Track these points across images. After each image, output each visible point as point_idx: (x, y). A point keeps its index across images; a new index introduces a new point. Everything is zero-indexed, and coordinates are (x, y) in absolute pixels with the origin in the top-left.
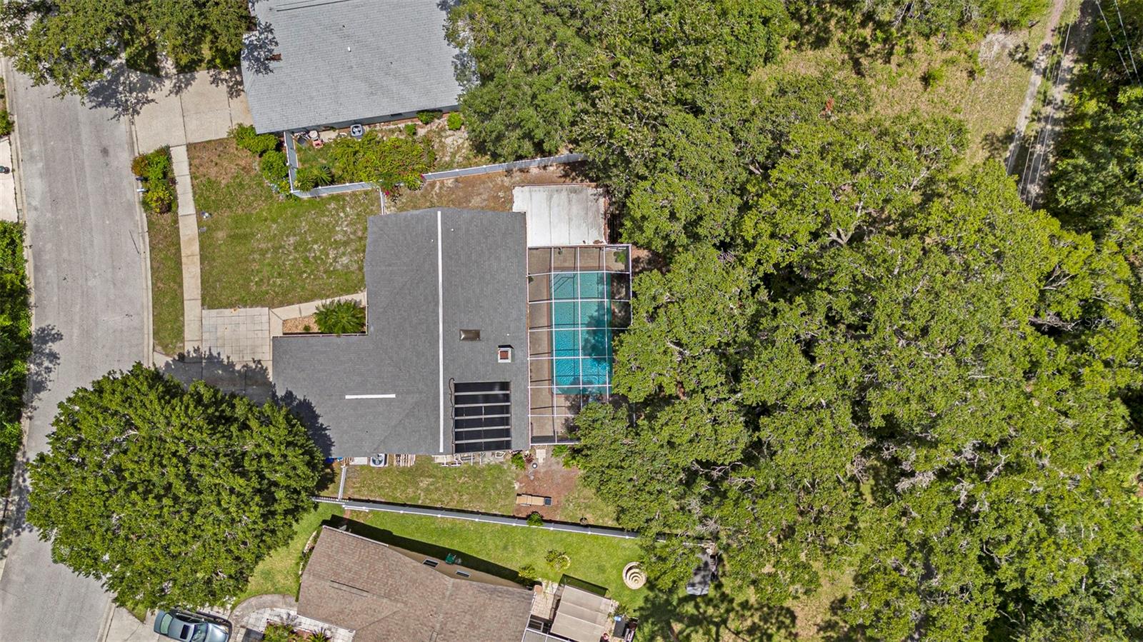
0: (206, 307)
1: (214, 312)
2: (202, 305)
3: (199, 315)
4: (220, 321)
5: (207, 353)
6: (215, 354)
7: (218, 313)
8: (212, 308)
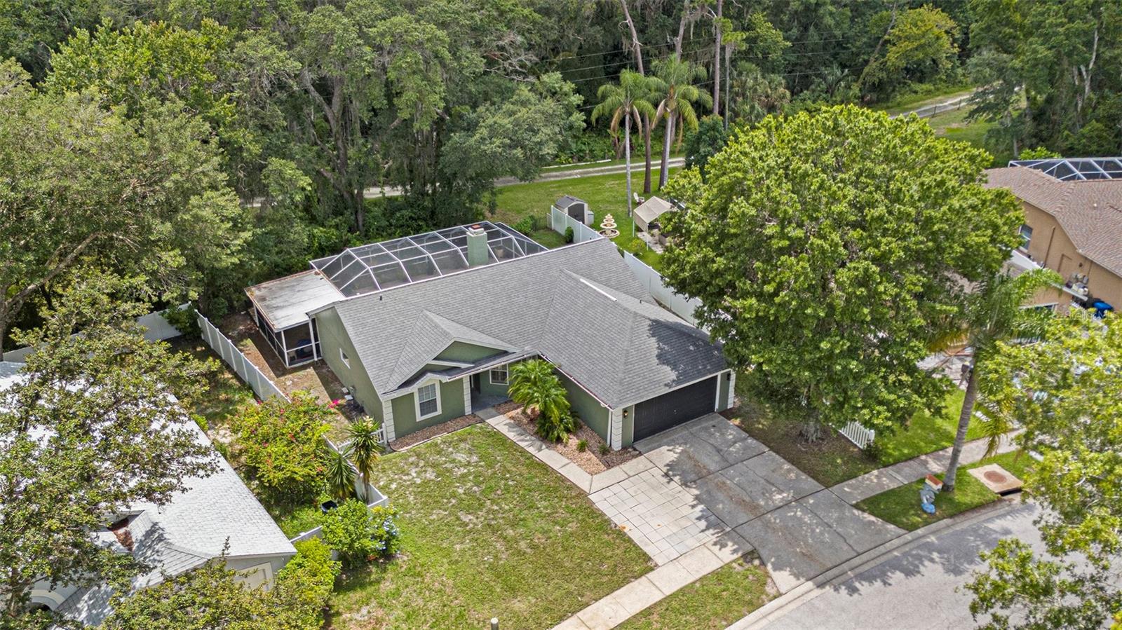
0: (652, 564)
2: (652, 569)
3: (671, 566)
4: (654, 537)
5: (712, 531)
8: (645, 554)
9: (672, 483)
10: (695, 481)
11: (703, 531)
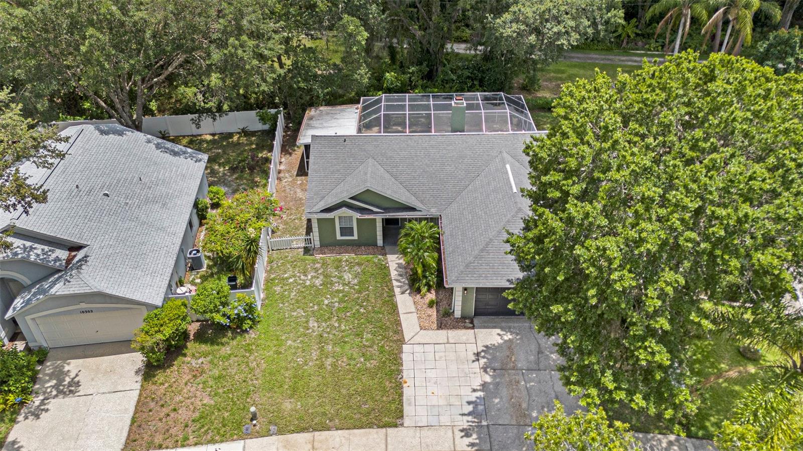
0: (399, 422)
1: (407, 410)
2: (396, 426)
3: (411, 432)
4: (421, 401)
5: (470, 418)
6: (470, 408)
7: (410, 404)
8: (402, 411)
9: (477, 363)
10: (495, 370)
11: (463, 415)
